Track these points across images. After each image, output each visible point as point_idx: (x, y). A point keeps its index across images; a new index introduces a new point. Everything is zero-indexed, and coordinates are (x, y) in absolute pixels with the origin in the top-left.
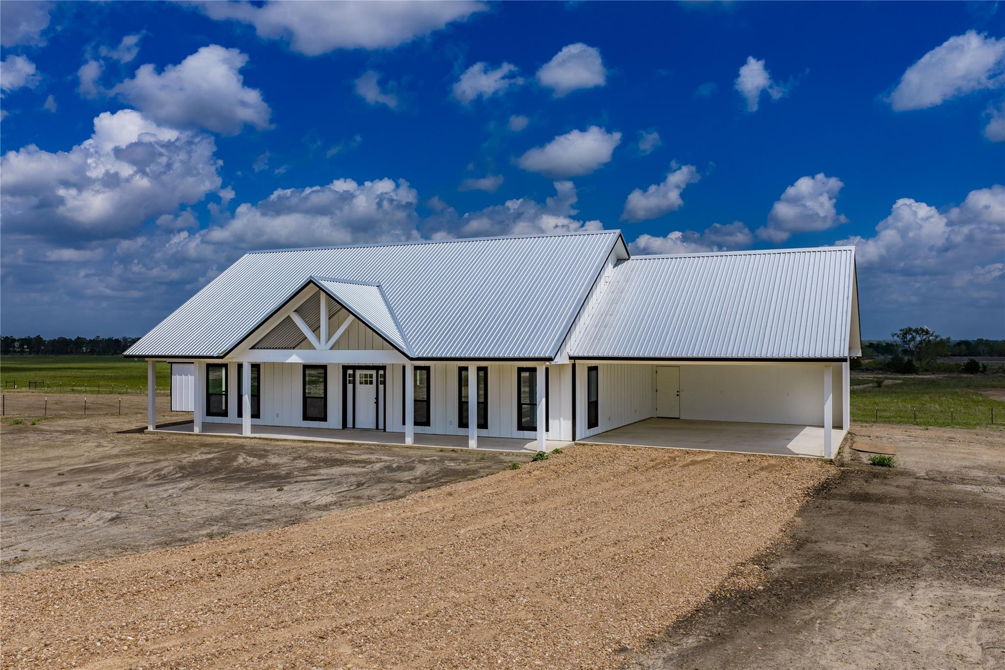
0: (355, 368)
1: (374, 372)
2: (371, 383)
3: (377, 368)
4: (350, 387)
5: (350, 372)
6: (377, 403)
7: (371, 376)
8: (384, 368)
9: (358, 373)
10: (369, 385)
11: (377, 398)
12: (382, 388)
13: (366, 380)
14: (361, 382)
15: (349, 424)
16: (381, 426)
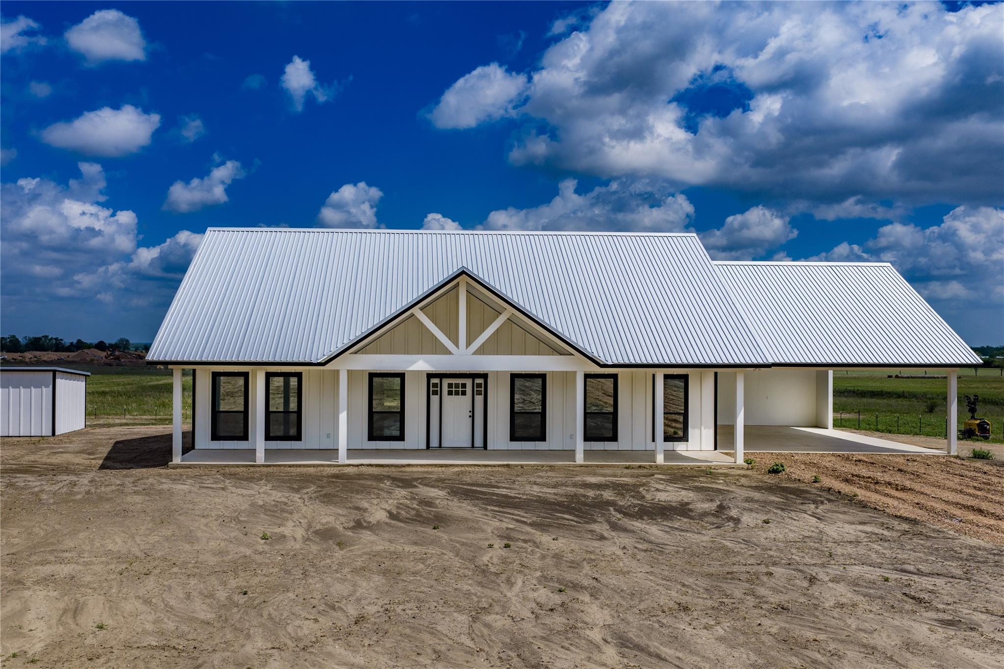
0: (442, 376)
1: (468, 382)
2: (464, 393)
3: (473, 376)
4: (435, 399)
5: (436, 381)
6: (473, 417)
7: (464, 386)
8: (485, 376)
9: (446, 382)
10: (460, 396)
11: (473, 411)
12: (479, 399)
13: (457, 391)
14: (450, 393)
15: (434, 443)
16: (479, 442)
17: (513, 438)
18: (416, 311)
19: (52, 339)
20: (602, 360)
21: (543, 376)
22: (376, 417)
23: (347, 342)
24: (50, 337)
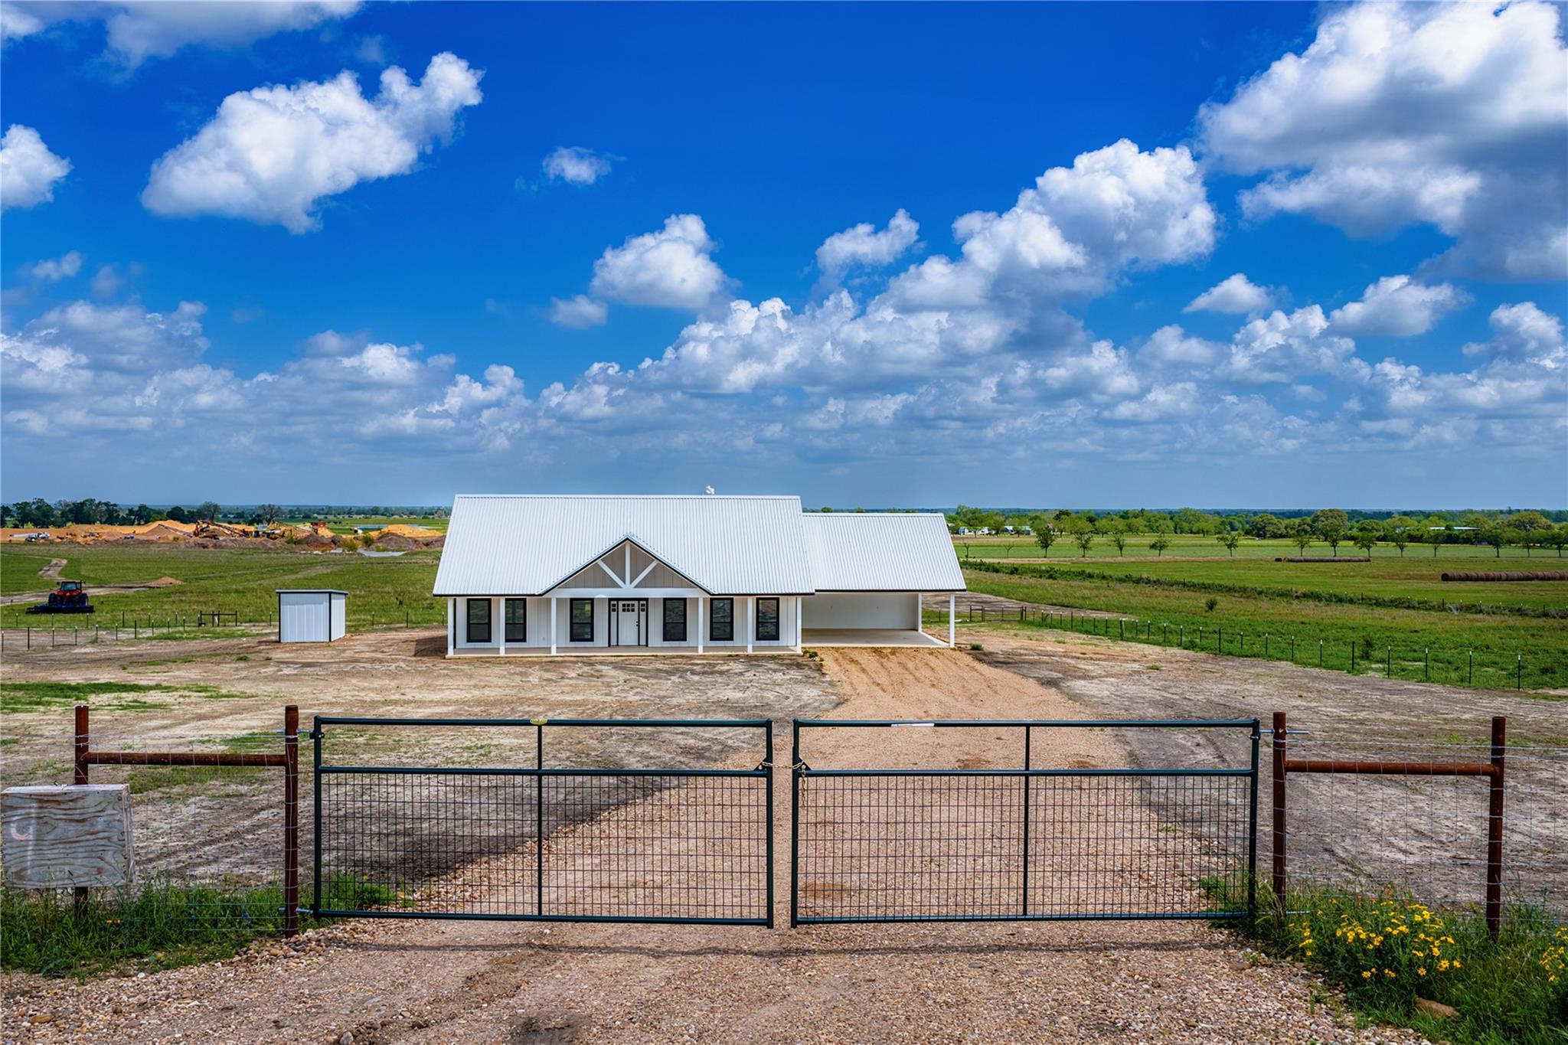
0: (618, 600)
1: (636, 603)
2: (633, 610)
3: (639, 600)
4: (614, 614)
5: (614, 603)
6: (639, 626)
7: (633, 605)
8: (646, 600)
9: (621, 603)
10: (630, 612)
11: (639, 622)
12: (643, 614)
13: (627, 609)
14: (624, 610)
15: (613, 642)
16: (643, 642)
17: (665, 639)
18: (599, 562)
19: (100, 503)
20: (712, 592)
21: (685, 600)
22: (575, 626)
23: (556, 582)
24: (97, 502)
